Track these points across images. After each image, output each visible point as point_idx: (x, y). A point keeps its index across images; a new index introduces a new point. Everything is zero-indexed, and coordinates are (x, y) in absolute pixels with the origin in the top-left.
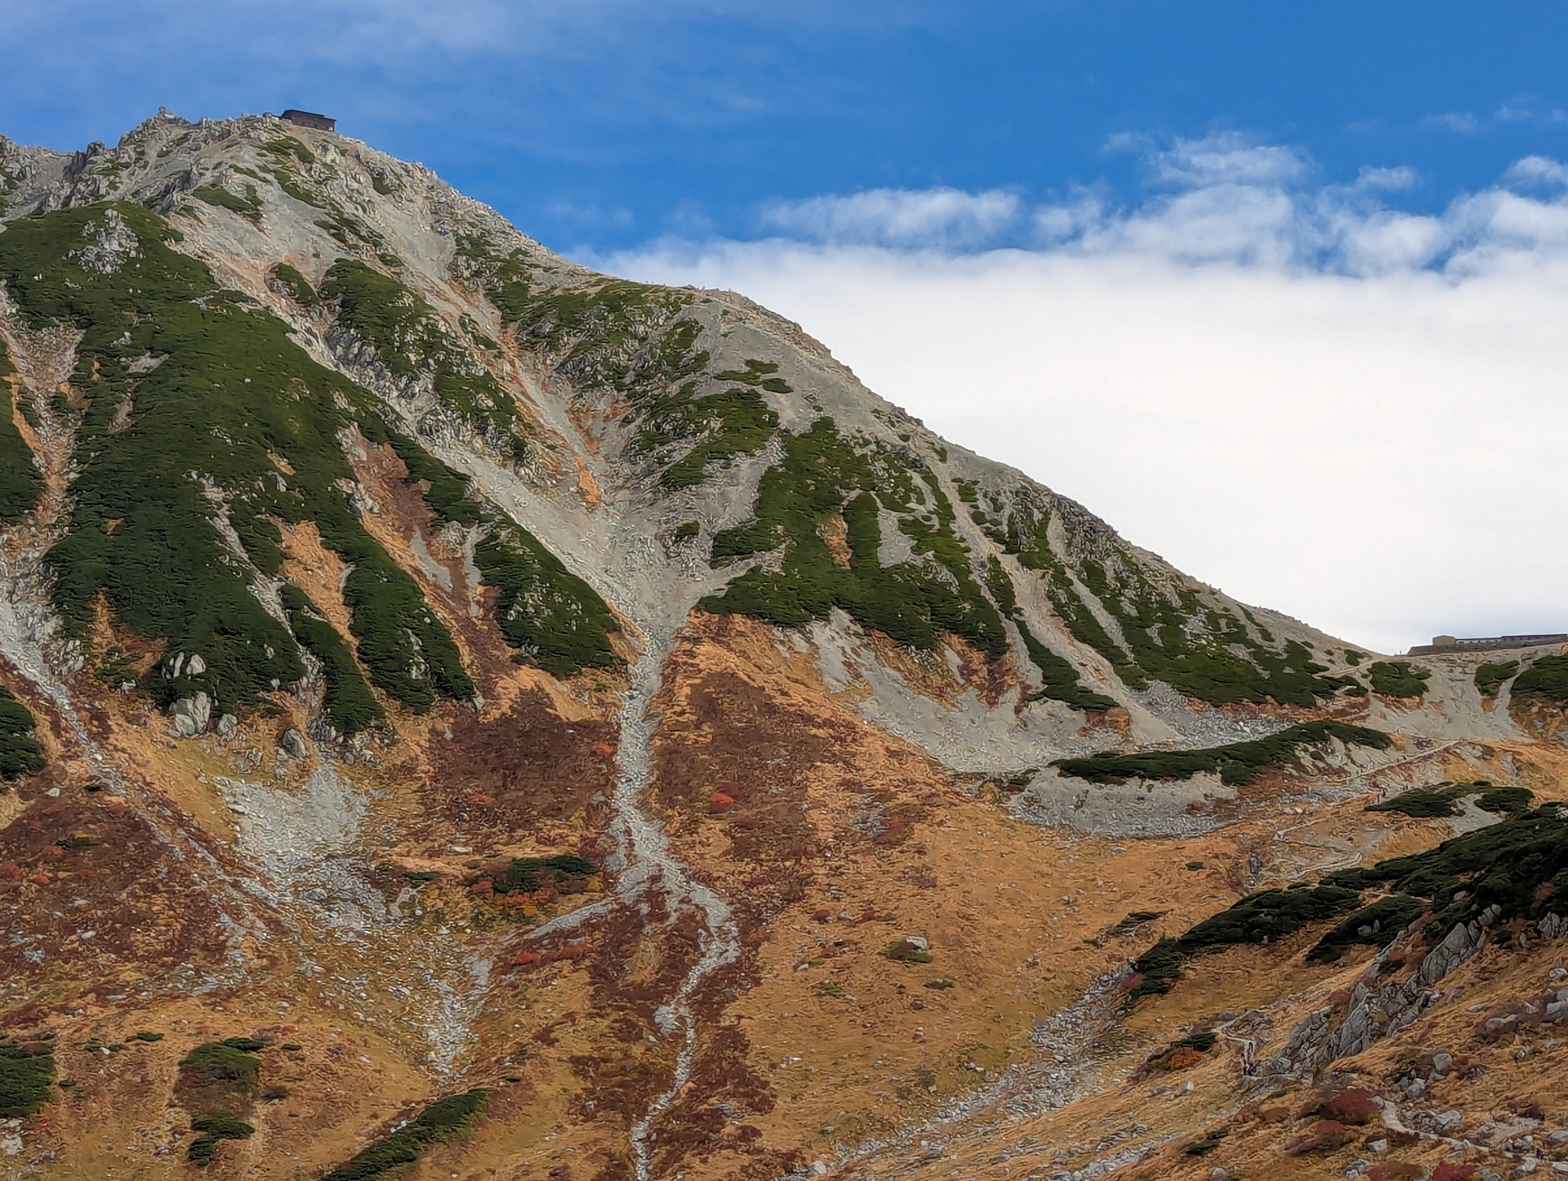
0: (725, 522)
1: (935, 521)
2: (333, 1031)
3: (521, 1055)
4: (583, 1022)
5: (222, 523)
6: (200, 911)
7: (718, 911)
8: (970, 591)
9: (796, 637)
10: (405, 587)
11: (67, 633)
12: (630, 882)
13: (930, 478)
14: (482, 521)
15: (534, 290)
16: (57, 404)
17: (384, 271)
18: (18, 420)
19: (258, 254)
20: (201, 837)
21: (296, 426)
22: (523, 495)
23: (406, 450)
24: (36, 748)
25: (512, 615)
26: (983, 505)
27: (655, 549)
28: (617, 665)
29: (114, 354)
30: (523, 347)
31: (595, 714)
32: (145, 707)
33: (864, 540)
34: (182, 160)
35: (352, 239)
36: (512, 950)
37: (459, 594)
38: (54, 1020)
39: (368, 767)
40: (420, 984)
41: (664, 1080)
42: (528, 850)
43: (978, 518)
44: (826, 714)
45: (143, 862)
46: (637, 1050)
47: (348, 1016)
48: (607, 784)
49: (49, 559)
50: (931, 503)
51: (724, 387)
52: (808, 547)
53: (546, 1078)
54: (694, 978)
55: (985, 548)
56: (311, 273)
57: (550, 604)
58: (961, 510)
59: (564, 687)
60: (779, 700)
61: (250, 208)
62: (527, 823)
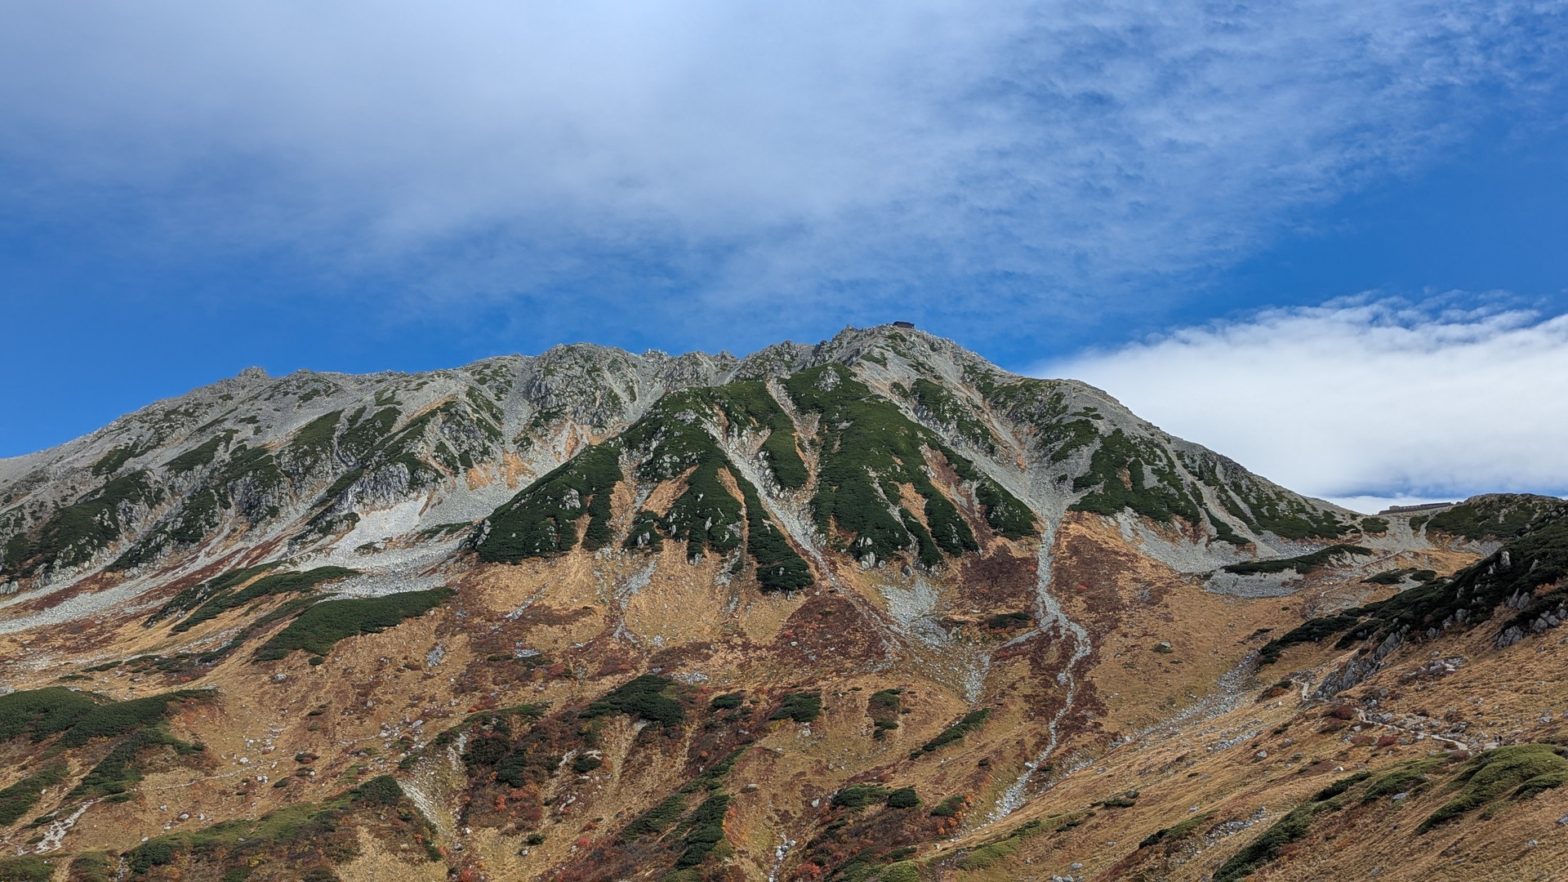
0: (1077, 474)
1: (1167, 469)
2: (928, 686)
3: (1003, 694)
4: (1028, 680)
5: (876, 486)
6: (874, 639)
7: (1082, 634)
8: (1184, 497)
9: (1110, 519)
10: (948, 507)
11: (819, 531)
12: (1045, 623)
13: (1164, 451)
14: (978, 479)
15: (996, 385)
16: (812, 443)
17: (935, 382)
18: (798, 450)
19: (886, 379)
20: (874, 609)
21: (903, 446)
22: (995, 467)
23: (946, 452)
24: (810, 576)
25: (992, 516)
26: (1187, 461)
27: (1050, 486)
28: (1036, 535)
29: (833, 422)
30: (992, 408)
31: (1028, 555)
32: (850, 559)
33: (1137, 478)
34: (856, 344)
35: (922, 370)
36: (998, 651)
37: (971, 509)
38: (820, 683)
39: (938, 579)
40: (962, 666)
41: (1062, 704)
42: (1003, 611)
43: (1185, 466)
44: (1124, 551)
45: (852, 620)
46: (1050, 692)
47: (934, 680)
48: (1034, 583)
49: (811, 503)
50: (1165, 461)
51: (1075, 419)
52: (1113, 484)
53: (1013, 703)
54: (1073, 661)
55: (1190, 478)
56: (907, 385)
57: (1008, 511)
58: (1178, 463)
59: (1015, 544)
60: (1104, 546)
61: (882, 362)
62: (1002, 600)
